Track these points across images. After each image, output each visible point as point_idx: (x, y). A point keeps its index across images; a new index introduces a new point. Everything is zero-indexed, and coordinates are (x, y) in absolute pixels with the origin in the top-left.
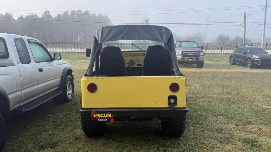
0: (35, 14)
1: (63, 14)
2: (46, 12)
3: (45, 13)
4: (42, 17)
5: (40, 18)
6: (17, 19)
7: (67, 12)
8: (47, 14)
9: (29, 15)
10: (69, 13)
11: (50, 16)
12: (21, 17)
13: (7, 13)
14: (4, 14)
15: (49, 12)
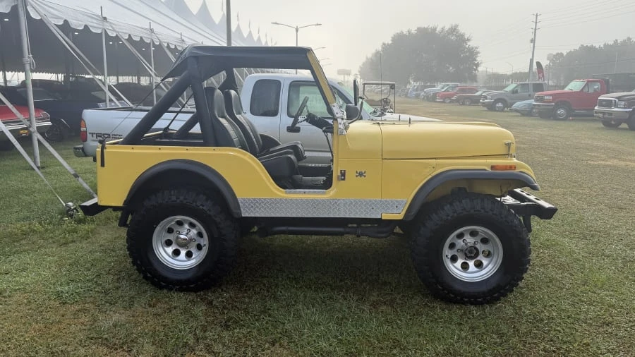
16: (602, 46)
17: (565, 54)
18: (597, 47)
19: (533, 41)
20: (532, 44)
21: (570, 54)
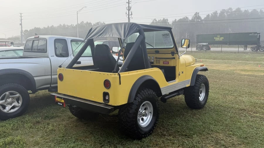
0: (186, 17)
1: (211, 14)
2: (197, 14)
3: (195, 15)
4: (192, 19)
5: (190, 20)
6: (171, 23)
7: (216, 12)
8: (197, 16)
9: (182, 18)
10: (219, 12)
11: (199, 18)
12: (175, 21)
13: (164, 19)
14: (162, 19)
15: (199, 13)
16: (43, 28)
17: (29, 30)
18: (41, 28)
19: (21, 24)
20: (21, 26)
21: (31, 30)
